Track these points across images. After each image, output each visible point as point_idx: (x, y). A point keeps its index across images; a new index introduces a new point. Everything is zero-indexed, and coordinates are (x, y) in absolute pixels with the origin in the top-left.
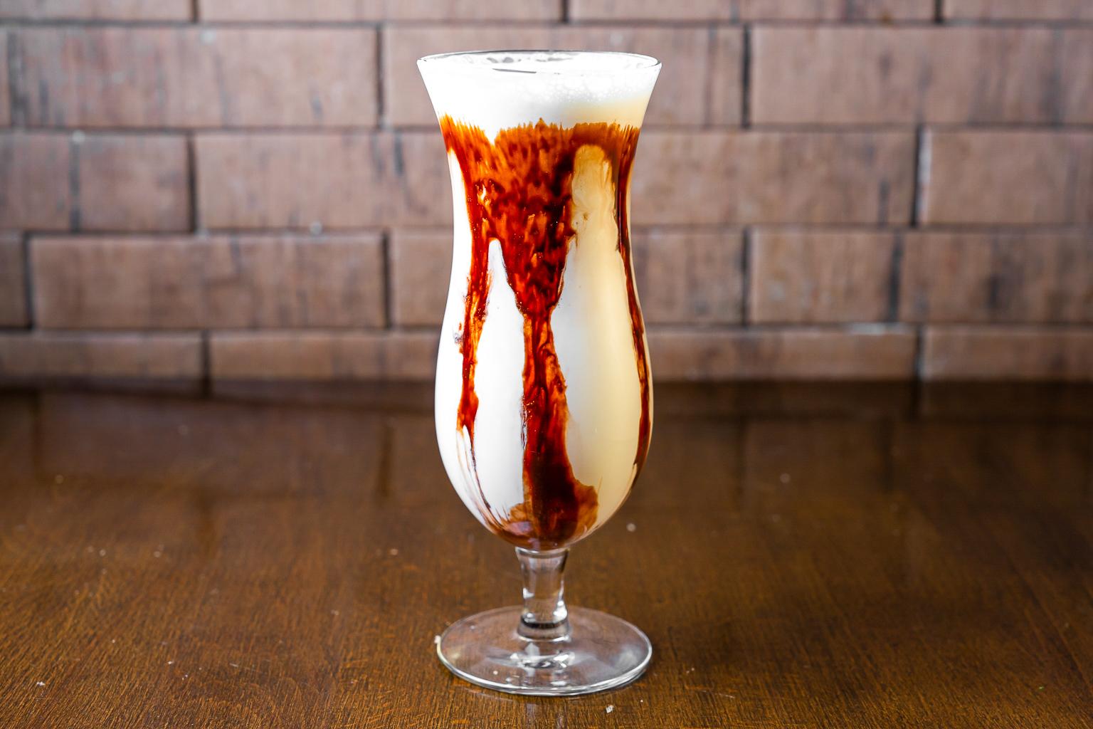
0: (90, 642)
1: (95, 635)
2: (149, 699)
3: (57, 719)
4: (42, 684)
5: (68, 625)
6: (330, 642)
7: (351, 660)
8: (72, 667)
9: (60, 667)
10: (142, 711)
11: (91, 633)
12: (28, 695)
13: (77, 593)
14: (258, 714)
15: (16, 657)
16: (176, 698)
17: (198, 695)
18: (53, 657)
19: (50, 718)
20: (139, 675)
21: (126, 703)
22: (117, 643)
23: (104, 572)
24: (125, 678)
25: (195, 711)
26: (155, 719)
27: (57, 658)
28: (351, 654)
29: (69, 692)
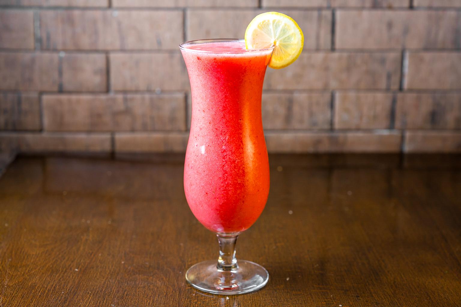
0: (91, 255)
1: (92, 253)
2: (117, 275)
3: (86, 282)
4: (77, 270)
5: (82, 248)
6: (181, 255)
7: (190, 261)
8: (87, 264)
9: (82, 264)
10: (116, 280)
11: (91, 252)
12: (73, 274)
13: (82, 237)
14: (159, 280)
15: (65, 260)
16: (128, 275)
17: (135, 274)
18: (79, 261)
19: (83, 282)
20: (112, 266)
21: (109, 277)
22: (101, 256)
23: (91, 229)
24: (107, 268)
25: (136, 279)
26: (122, 282)
27: (80, 261)
28: (190, 260)
29: (88, 273)
